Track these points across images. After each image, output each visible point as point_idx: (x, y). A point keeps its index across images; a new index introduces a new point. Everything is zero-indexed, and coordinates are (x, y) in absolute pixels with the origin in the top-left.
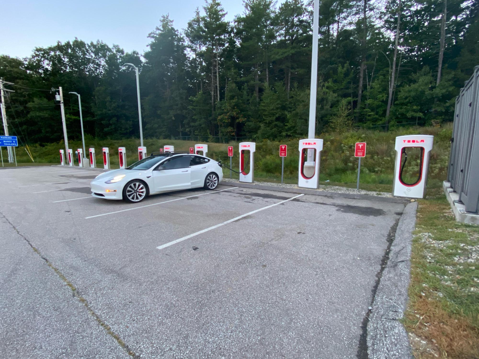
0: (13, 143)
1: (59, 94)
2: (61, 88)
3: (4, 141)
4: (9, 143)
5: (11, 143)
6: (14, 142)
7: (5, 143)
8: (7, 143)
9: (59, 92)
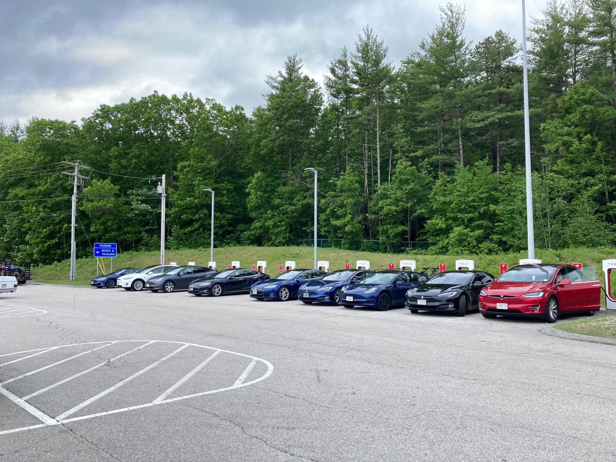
0: (111, 252)
1: (161, 185)
2: (164, 176)
3: (103, 251)
4: (107, 253)
5: (109, 253)
6: (113, 251)
7: (104, 252)
8: (105, 252)
9: (161, 181)
